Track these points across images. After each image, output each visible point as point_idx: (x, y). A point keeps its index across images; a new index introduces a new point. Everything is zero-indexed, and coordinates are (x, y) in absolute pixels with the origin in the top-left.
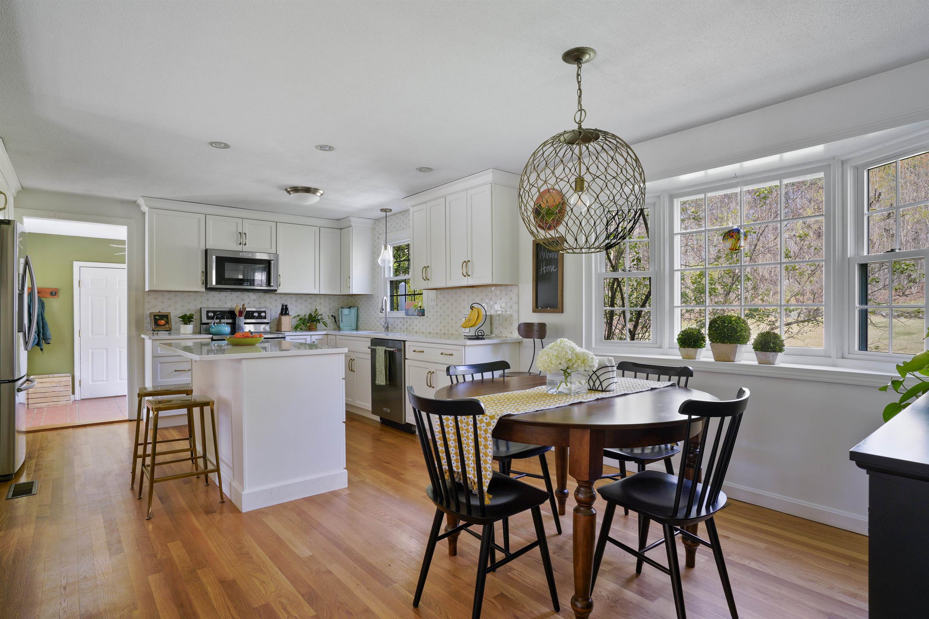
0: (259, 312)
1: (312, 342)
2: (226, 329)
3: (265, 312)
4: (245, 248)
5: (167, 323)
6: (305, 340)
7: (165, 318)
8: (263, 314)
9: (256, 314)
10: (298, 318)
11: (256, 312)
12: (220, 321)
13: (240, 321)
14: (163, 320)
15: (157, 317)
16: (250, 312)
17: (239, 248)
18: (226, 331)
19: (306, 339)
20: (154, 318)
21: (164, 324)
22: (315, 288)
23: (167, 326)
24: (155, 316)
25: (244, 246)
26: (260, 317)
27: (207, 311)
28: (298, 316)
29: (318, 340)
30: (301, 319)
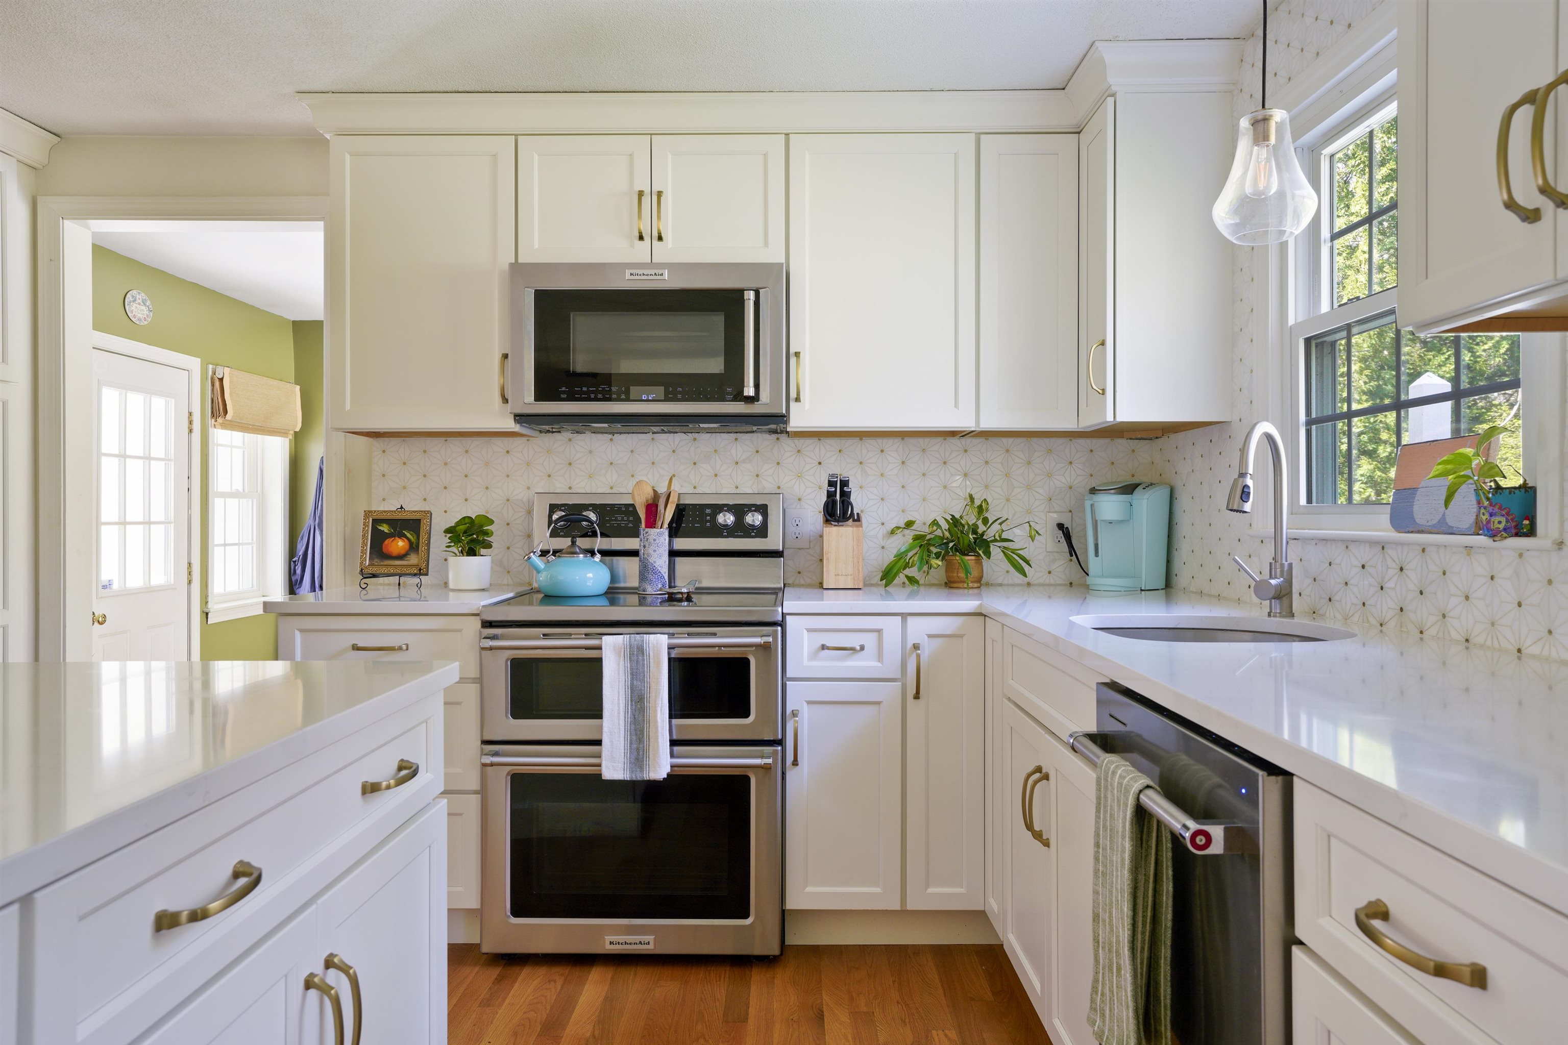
0: (740, 510)
1: (910, 645)
2: (590, 575)
3: (763, 510)
4: (665, 253)
5: (414, 547)
6: (875, 635)
7: (409, 530)
8: (754, 519)
9: (726, 519)
10: (909, 534)
11: (730, 508)
12: (573, 543)
13: (650, 544)
14: (401, 536)
15: (385, 528)
16: (708, 511)
17: (640, 252)
18: (589, 584)
19: (879, 631)
20: (374, 529)
21: (403, 552)
22: (956, 405)
23: (413, 559)
24: (376, 522)
25: (656, 243)
26: (740, 529)
27: (550, 505)
28: (909, 524)
29: (938, 641)
30: (917, 538)
